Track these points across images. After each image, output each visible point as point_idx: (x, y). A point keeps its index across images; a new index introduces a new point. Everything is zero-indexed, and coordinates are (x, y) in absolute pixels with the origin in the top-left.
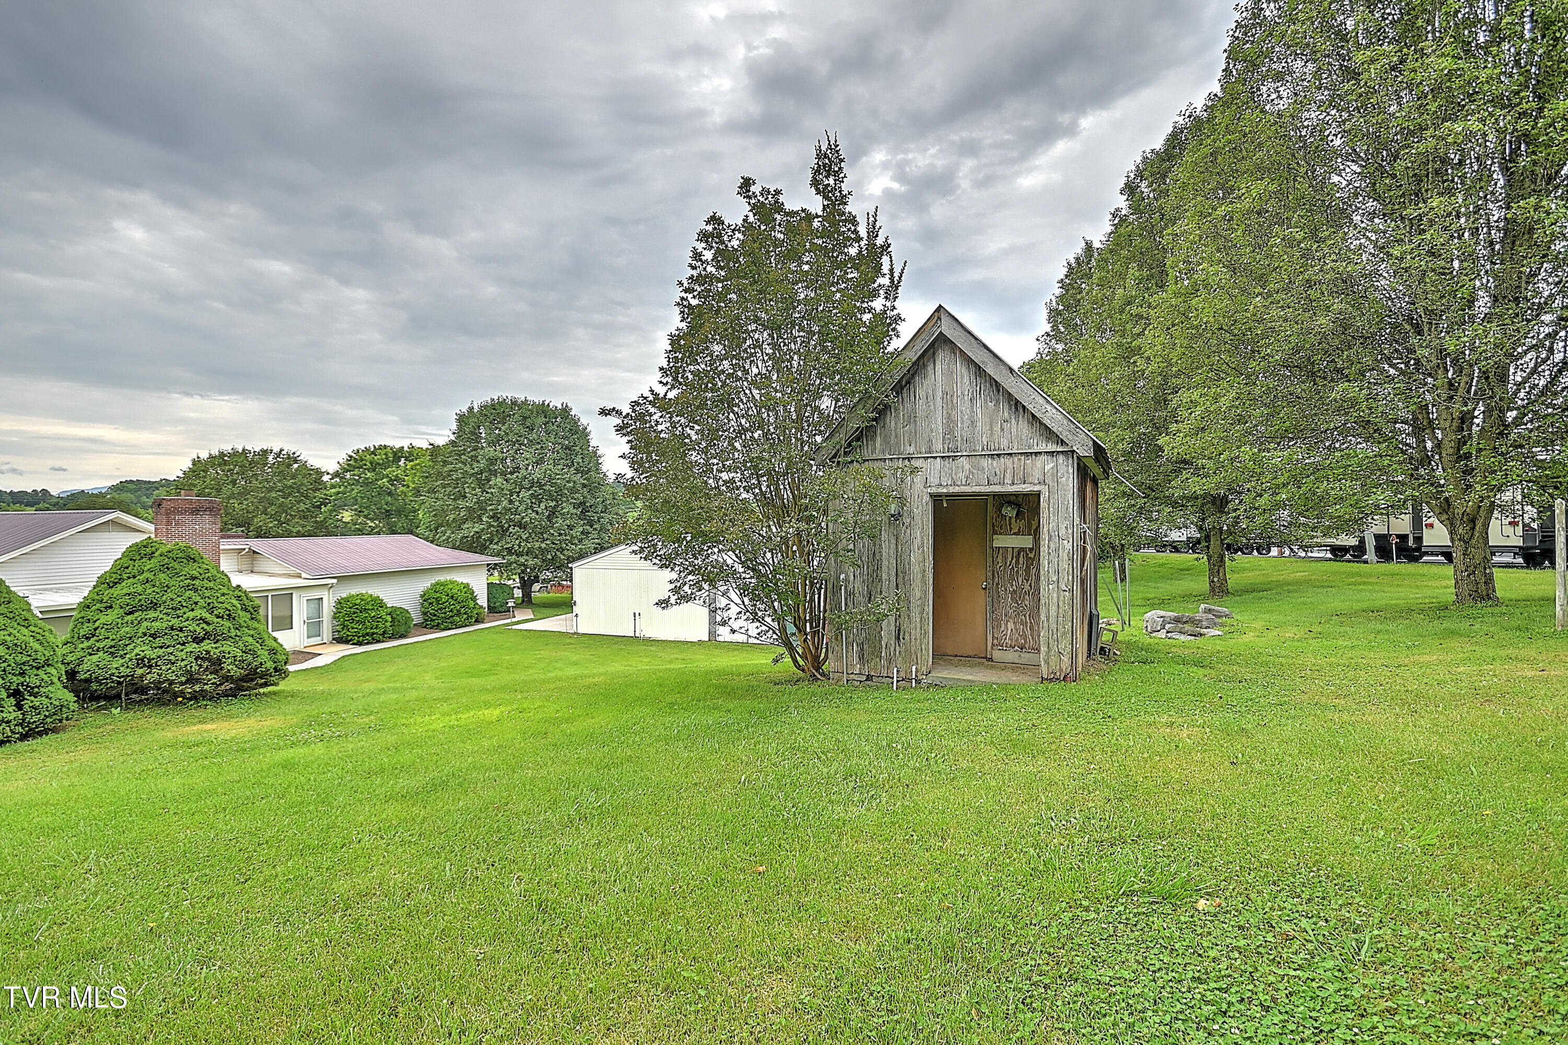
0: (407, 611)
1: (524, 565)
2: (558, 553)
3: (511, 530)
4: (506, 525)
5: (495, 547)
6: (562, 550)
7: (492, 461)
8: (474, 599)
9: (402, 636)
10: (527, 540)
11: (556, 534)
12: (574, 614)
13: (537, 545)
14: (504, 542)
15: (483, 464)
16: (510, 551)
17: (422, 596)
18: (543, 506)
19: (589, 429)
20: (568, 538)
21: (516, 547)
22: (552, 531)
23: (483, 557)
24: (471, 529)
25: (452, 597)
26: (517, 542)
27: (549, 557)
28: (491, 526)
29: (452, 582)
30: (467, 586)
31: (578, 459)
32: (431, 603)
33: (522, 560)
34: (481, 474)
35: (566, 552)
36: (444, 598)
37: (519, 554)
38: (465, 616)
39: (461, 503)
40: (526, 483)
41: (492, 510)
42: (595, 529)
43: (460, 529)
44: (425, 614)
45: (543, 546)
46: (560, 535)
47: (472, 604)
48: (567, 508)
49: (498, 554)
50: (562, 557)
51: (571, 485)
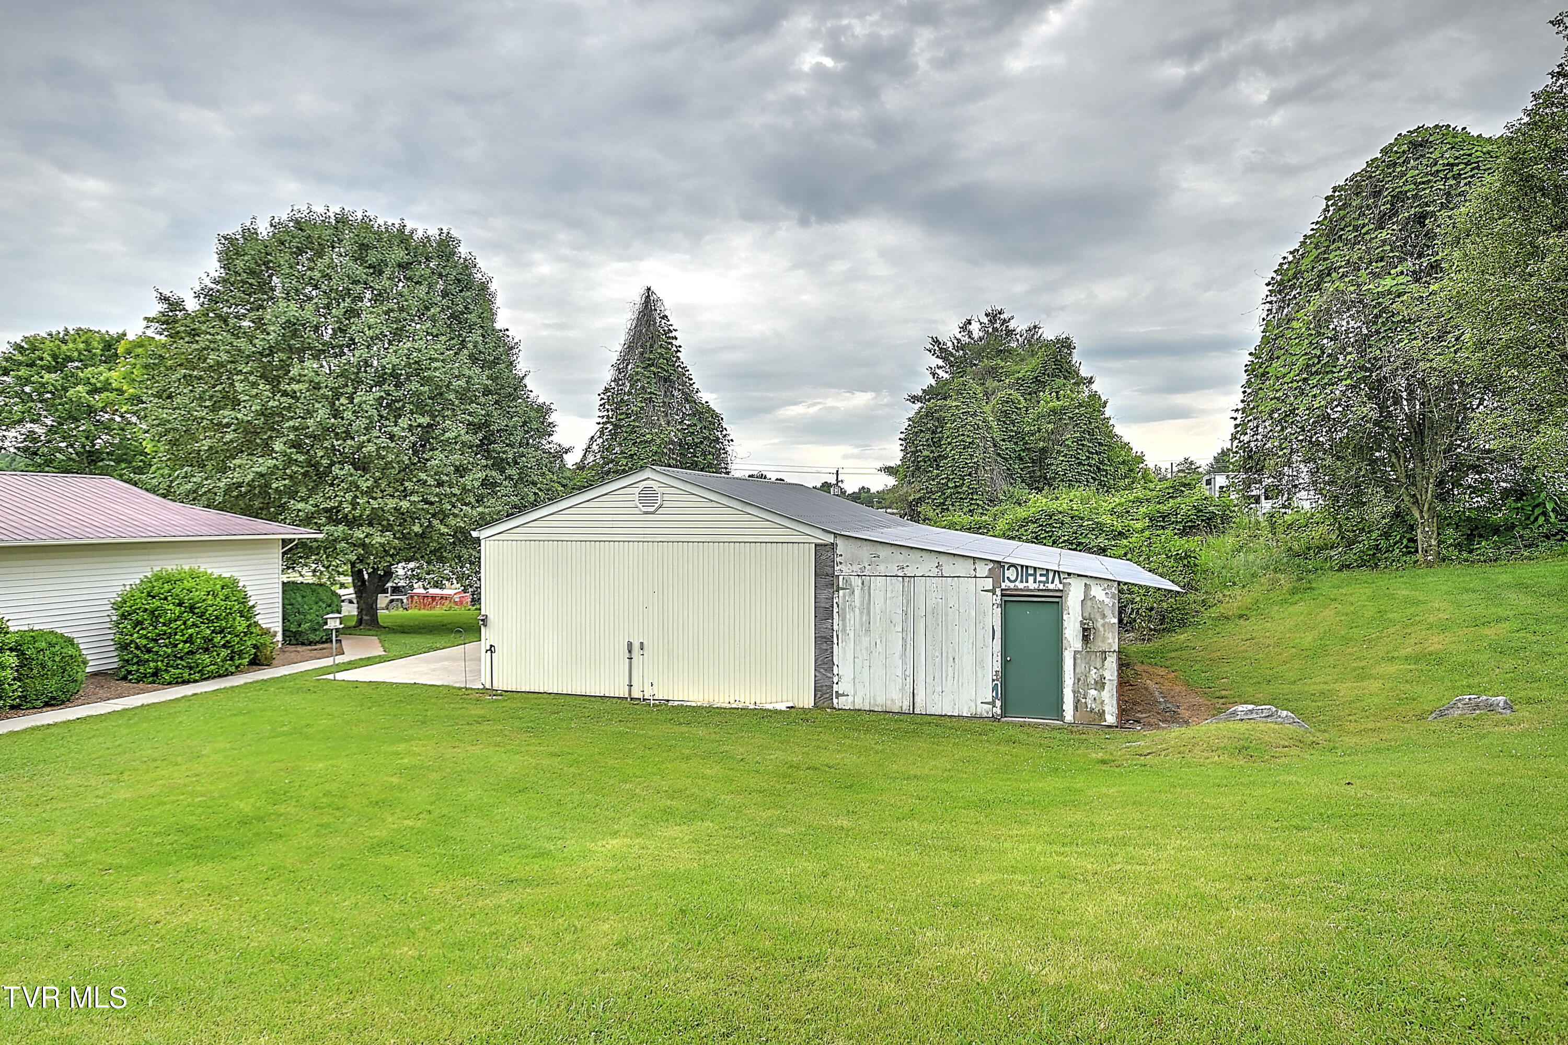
0: (70, 641)
1: (364, 545)
2: (435, 522)
3: (336, 470)
4: (325, 462)
5: (300, 506)
6: (443, 516)
7: (293, 327)
8: (247, 612)
9: (51, 703)
10: (369, 492)
11: (431, 481)
12: (484, 645)
13: (391, 503)
14: (319, 497)
15: (274, 333)
16: (334, 517)
17: (116, 606)
18: (404, 422)
19: (493, 287)
20: (456, 491)
21: (347, 508)
22: (423, 476)
23: (274, 526)
24: (248, 468)
25: (192, 609)
26: (349, 497)
27: (417, 528)
28: (290, 462)
29: (193, 576)
30: (231, 586)
31: (476, 336)
32: (138, 623)
33: (359, 534)
34: (271, 354)
35: (452, 521)
36: (173, 612)
37: (352, 523)
38: (224, 653)
39: (226, 415)
40: (368, 376)
41: (295, 429)
42: (510, 478)
43: (224, 470)
44: (124, 647)
45: (405, 504)
46: (440, 484)
47: (241, 625)
48: (455, 429)
49: (307, 521)
50: (444, 530)
51: (462, 383)
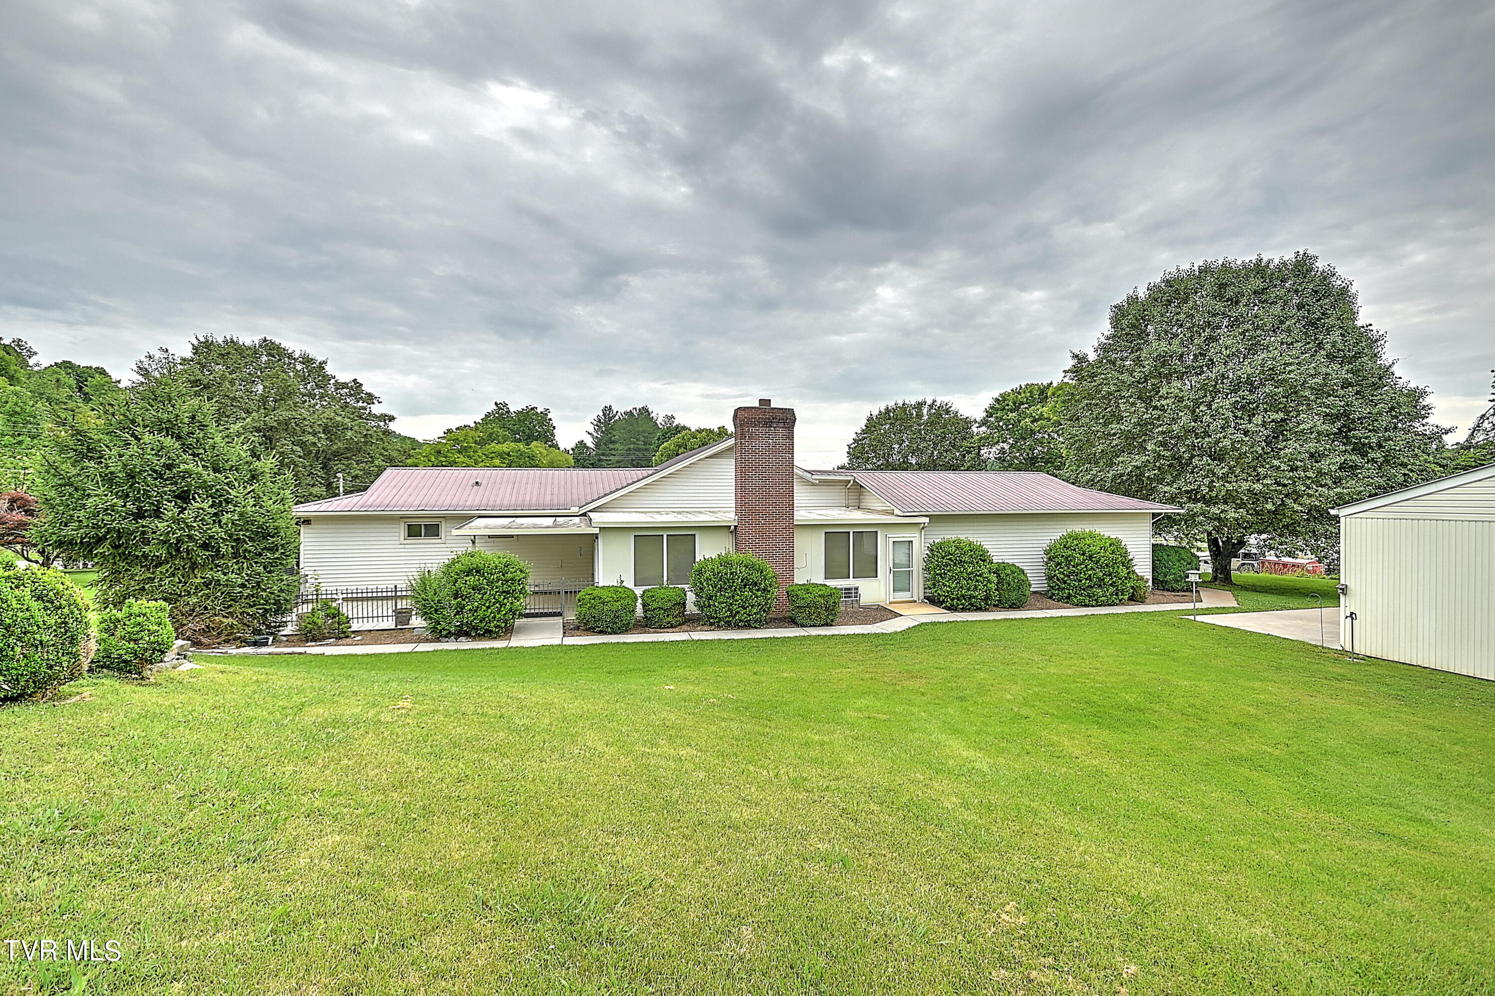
0: (1022, 571)
1: (1219, 519)
2: (1288, 501)
3: (1195, 461)
4: (1186, 456)
5: (1167, 489)
6: (1297, 496)
7: (1163, 360)
8: (1128, 563)
9: (1013, 607)
10: (1225, 478)
11: (1284, 467)
12: (1343, 611)
13: (1245, 486)
14: (1181, 482)
15: (1148, 365)
16: (1193, 496)
17: (1047, 552)
18: (1257, 419)
19: (1353, 290)
20: (1310, 474)
21: (1205, 490)
22: (1276, 463)
23: (1147, 504)
24: (1128, 463)
25: (1091, 557)
26: (1206, 481)
27: (1270, 506)
28: (1159, 457)
29: (1092, 536)
30: (1116, 545)
31: (1335, 336)
32: (1058, 564)
33: (1215, 510)
34: (1146, 381)
35: (1306, 500)
36: (1079, 559)
37: (1209, 501)
38: (1111, 589)
39: (1114, 427)
40: (1226, 386)
41: (1163, 433)
42: (1373, 461)
43: (1111, 465)
44: (1050, 578)
45: (1258, 487)
46: (1293, 469)
47: (1123, 572)
48: (1310, 421)
49: (1172, 500)
50: (1297, 507)
51: (1319, 380)
